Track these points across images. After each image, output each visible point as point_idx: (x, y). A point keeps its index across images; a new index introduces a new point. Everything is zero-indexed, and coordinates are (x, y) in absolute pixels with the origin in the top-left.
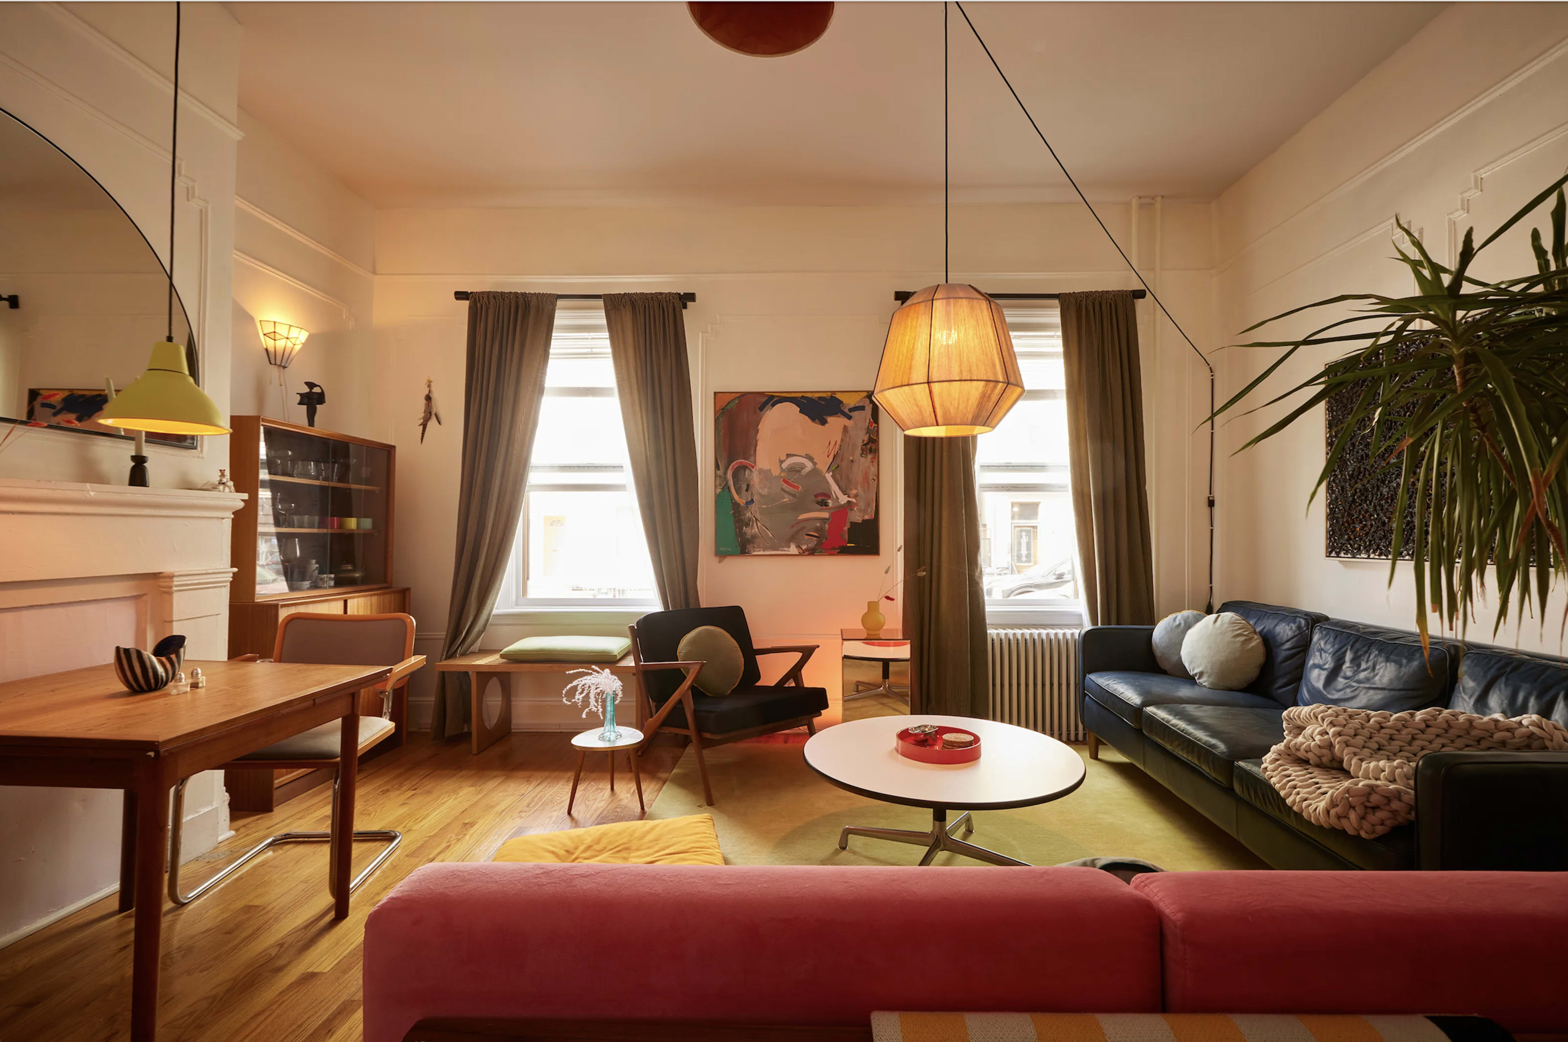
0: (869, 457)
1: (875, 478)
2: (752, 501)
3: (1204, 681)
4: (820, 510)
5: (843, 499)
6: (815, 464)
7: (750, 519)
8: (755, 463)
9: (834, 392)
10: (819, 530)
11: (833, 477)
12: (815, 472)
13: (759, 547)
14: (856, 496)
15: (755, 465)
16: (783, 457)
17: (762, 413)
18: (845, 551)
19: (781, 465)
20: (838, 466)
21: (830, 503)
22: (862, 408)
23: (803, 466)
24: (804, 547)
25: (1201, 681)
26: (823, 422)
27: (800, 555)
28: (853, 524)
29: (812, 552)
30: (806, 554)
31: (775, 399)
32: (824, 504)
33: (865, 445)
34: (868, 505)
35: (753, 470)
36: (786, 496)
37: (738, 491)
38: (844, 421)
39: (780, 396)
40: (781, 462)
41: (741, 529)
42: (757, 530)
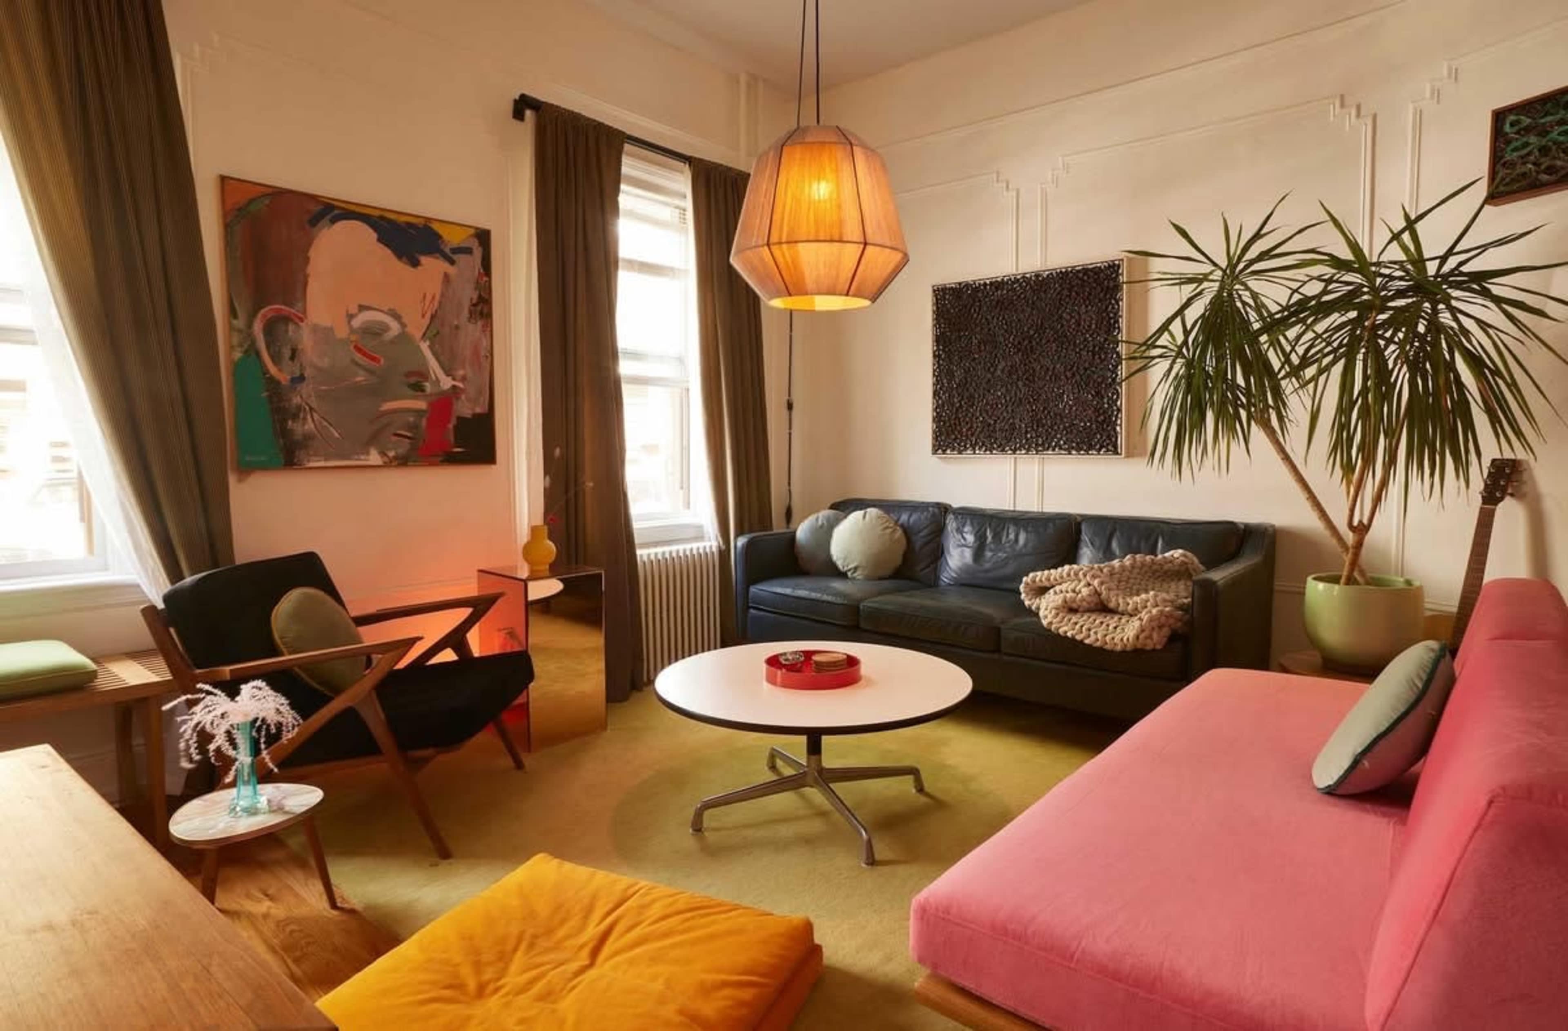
0: (480, 323)
1: (488, 355)
2: (302, 378)
3: (858, 575)
4: (416, 398)
5: (447, 383)
6: (403, 325)
7: (299, 408)
8: (304, 312)
9: (429, 219)
10: (413, 427)
11: (431, 347)
12: (404, 337)
13: (315, 455)
14: (464, 379)
15: (306, 317)
16: (353, 310)
17: (315, 229)
18: (452, 460)
19: (349, 322)
20: (438, 333)
21: (428, 386)
22: (468, 251)
23: (386, 328)
24: (391, 454)
25: (855, 575)
26: (415, 264)
27: (386, 465)
28: (460, 419)
29: (403, 462)
30: (393, 464)
31: (336, 212)
32: (418, 388)
33: (475, 305)
34: (480, 392)
35: (301, 324)
36: (361, 372)
37: (276, 359)
38: (445, 266)
39: (343, 209)
40: (351, 317)
41: (284, 422)
42: (312, 426)
